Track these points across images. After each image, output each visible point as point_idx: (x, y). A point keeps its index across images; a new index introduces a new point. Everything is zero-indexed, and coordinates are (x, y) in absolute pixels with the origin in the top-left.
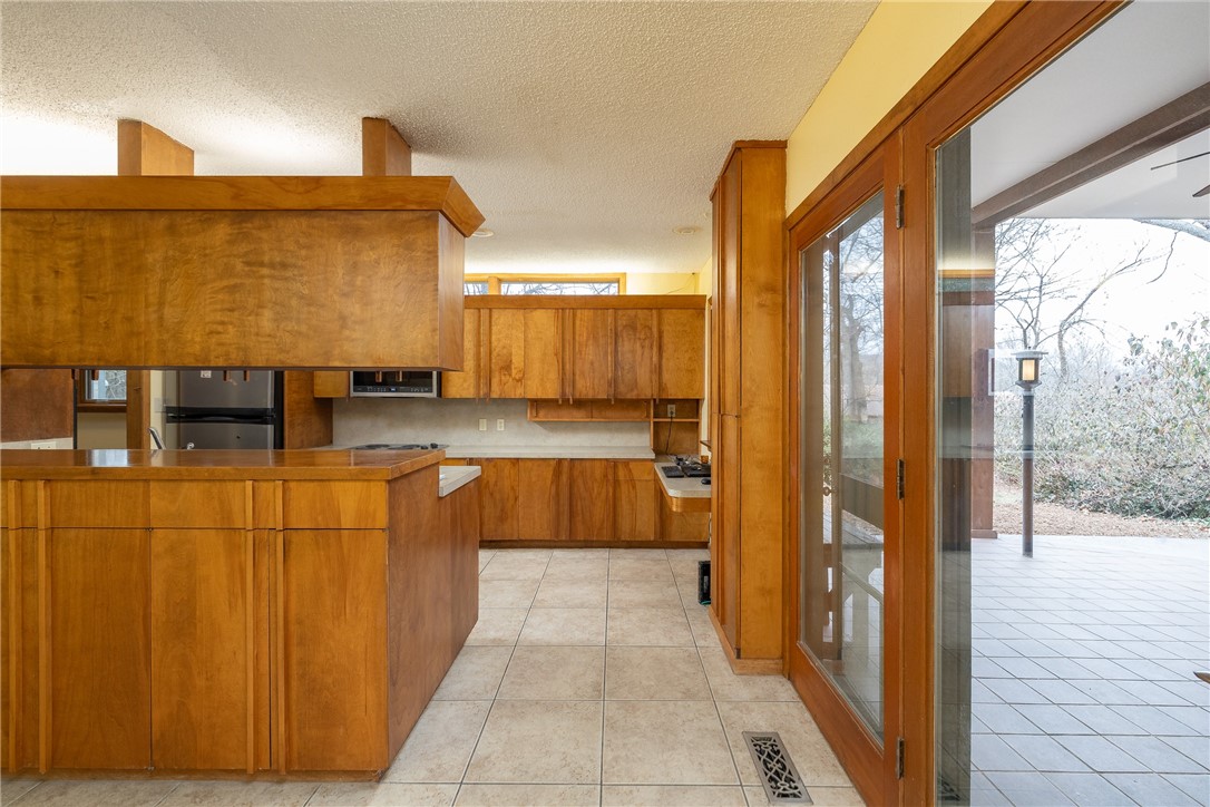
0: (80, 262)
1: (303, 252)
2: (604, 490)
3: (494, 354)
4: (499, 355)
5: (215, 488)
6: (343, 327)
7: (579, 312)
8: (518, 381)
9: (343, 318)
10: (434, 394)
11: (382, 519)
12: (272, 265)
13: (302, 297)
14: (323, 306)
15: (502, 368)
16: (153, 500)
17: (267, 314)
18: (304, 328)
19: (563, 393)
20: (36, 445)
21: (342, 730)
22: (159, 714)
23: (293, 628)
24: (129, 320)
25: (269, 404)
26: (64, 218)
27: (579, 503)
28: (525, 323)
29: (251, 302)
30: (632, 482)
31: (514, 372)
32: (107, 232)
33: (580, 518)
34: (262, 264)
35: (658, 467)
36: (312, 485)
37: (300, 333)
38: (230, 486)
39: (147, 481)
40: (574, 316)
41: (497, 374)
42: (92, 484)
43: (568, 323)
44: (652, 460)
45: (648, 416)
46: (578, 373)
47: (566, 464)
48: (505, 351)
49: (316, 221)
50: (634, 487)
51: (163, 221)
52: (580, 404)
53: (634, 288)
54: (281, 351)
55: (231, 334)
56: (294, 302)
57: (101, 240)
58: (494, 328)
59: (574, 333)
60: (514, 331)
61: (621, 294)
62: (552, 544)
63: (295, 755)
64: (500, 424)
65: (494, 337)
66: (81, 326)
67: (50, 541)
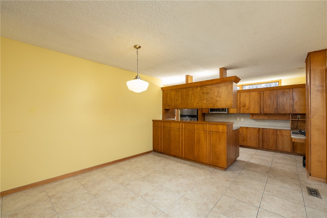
0: (182, 95)
1: (210, 91)
2: (273, 137)
3: (241, 103)
4: (242, 103)
5: (203, 125)
6: (217, 102)
7: (265, 92)
8: (247, 109)
9: (216, 101)
10: (227, 112)
11: (226, 131)
12: (206, 93)
13: (210, 98)
14: (213, 99)
15: (243, 106)
16: (195, 126)
17: (205, 100)
18: (210, 102)
19: (260, 112)
20: (172, 119)
21: (219, 161)
22: (196, 153)
23: (213, 145)
24: (187, 102)
25: (196, 115)
26: (179, 90)
27: (265, 139)
28: (249, 96)
29: (203, 99)
30: (283, 135)
31: (246, 107)
32: (185, 91)
33: (265, 143)
34: (204, 93)
35: (291, 132)
36: (215, 125)
37: (210, 103)
38: (204, 125)
39: (194, 124)
40: (264, 93)
41: (242, 108)
42: (188, 124)
43: (262, 95)
44: (290, 130)
45: (289, 118)
46: (265, 107)
47: (261, 129)
48: (244, 102)
49: (212, 86)
50: (283, 137)
51: (191, 88)
52: (265, 114)
53: (283, 84)
54: (207, 106)
55: (200, 104)
56: (209, 98)
57: (184, 92)
58: (241, 97)
59: (264, 97)
60: (246, 98)
61: (279, 86)
62: (257, 148)
63: (213, 163)
64: (242, 120)
65: (241, 99)
66: (182, 104)
67: (184, 130)
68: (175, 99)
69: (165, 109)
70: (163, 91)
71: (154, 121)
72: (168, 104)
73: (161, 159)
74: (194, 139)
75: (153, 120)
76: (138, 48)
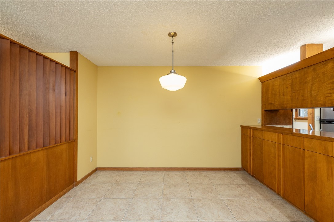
0: (292, 84)
16: (305, 142)
22: (307, 198)
24: (303, 96)
26: (288, 75)
32: (298, 75)
39: (304, 137)
42: (292, 136)
57: (296, 78)
66: (292, 99)
67: (283, 147)
68: (280, 93)
69: (265, 111)
70: (262, 82)
71: (243, 128)
72: (270, 102)
73: (243, 185)
74: (304, 169)
75: (241, 126)
76: (173, 35)
